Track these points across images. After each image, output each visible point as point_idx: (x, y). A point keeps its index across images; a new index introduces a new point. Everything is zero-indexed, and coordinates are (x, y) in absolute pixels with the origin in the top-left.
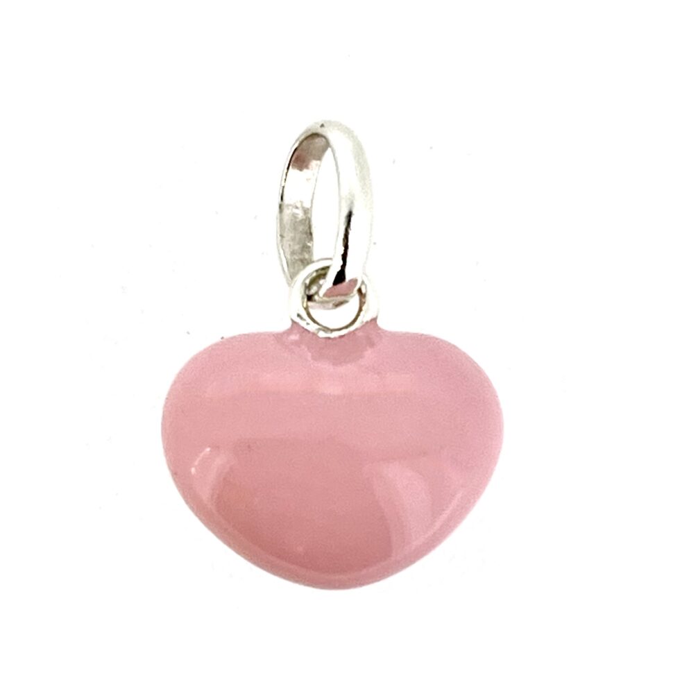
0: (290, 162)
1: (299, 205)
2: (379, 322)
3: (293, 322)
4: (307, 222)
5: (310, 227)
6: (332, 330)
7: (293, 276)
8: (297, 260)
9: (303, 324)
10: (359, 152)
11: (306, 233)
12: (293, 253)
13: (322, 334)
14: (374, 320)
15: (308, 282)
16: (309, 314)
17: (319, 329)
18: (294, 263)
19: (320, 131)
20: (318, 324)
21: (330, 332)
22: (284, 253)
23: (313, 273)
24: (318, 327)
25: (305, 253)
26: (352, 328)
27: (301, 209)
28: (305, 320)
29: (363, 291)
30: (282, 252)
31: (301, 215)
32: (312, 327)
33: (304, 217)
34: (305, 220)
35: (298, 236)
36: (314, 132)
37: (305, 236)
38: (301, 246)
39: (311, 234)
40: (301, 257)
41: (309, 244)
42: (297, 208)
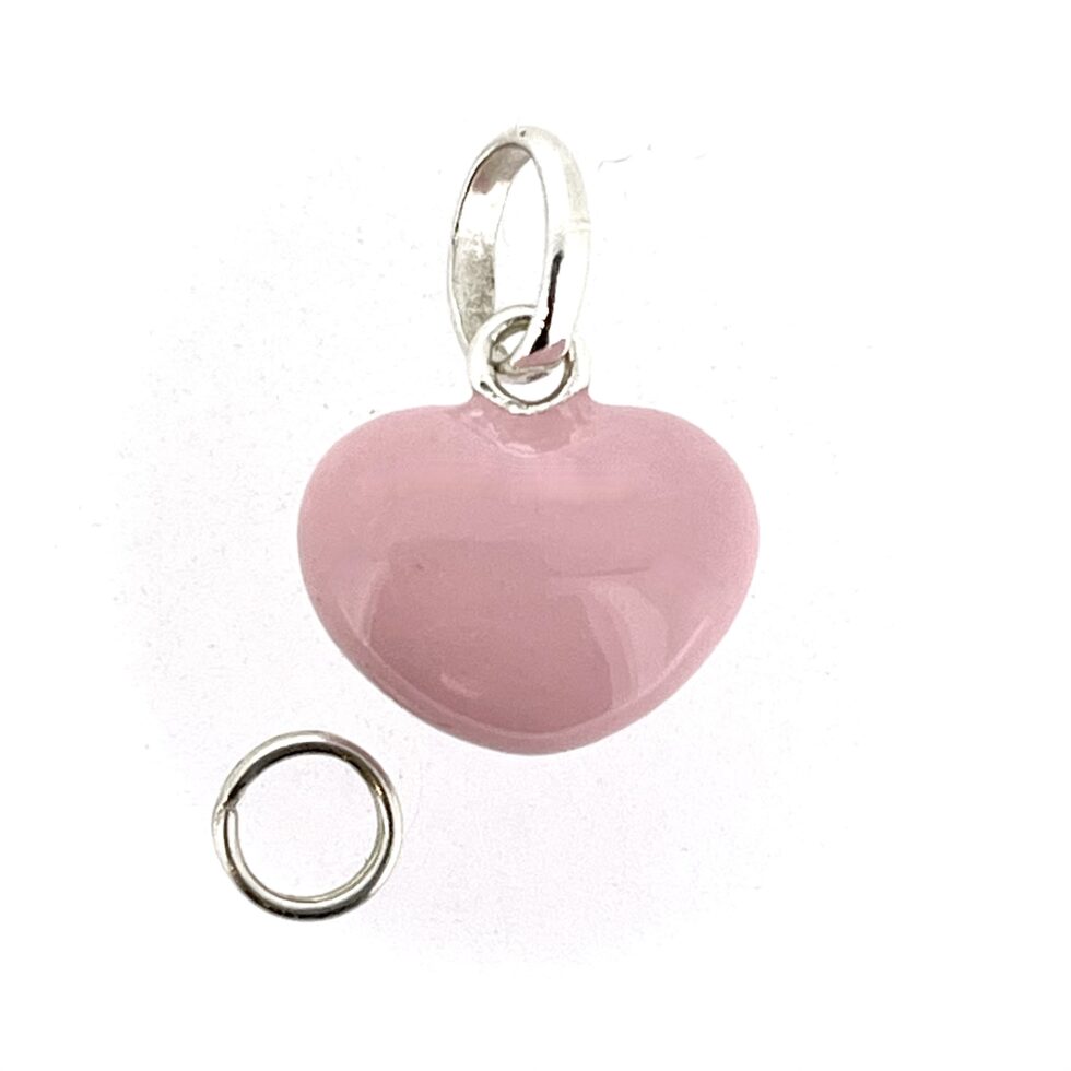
0: (471, 181)
1: (478, 239)
2: (592, 393)
3: (475, 392)
4: (488, 264)
5: (492, 271)
6: (529, 404)
7: (470, 335)
8: (474, 314)
9: (488, 394)
10: (572, 174)
11: (487, 279)
12: (469, 304)
13: (514, 409)
14: (584, 391)
15: (494, 337)
16: (497, 384)
17: (510, 403)
18: (471, 318)
19: (519, 139)
20: (509, 395)
21: (525, 406)
22: (458, 304)
23: (501, 325)
24: (509, 399)
25: (485, 306)
26: (555, 402)
27: (480, 244)
28: (491, 391)
29: (572, 358)
30: (454, 301)
31: (480, 252)
32: (502, 400)
33: (485, 257)
34: (485, 261)
35: (477, 282)
36: (509, 140)
37: (485, 282)
38: (479, 295)
39: (493, 281)
40: (479, 310)
41: (489, 294)
42: (476, 244)
